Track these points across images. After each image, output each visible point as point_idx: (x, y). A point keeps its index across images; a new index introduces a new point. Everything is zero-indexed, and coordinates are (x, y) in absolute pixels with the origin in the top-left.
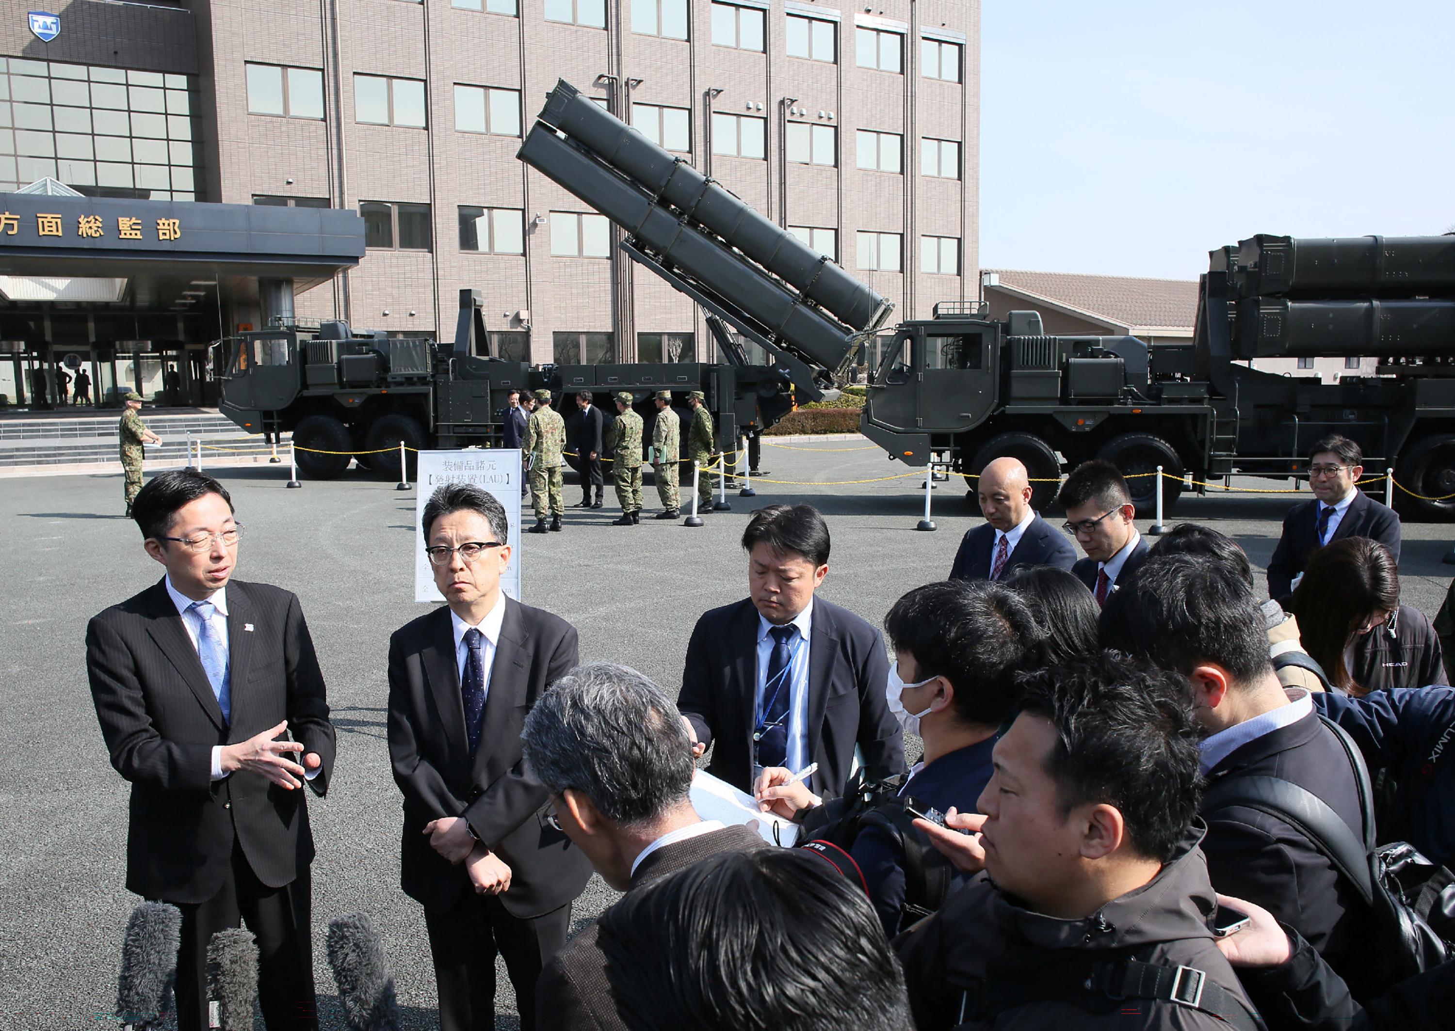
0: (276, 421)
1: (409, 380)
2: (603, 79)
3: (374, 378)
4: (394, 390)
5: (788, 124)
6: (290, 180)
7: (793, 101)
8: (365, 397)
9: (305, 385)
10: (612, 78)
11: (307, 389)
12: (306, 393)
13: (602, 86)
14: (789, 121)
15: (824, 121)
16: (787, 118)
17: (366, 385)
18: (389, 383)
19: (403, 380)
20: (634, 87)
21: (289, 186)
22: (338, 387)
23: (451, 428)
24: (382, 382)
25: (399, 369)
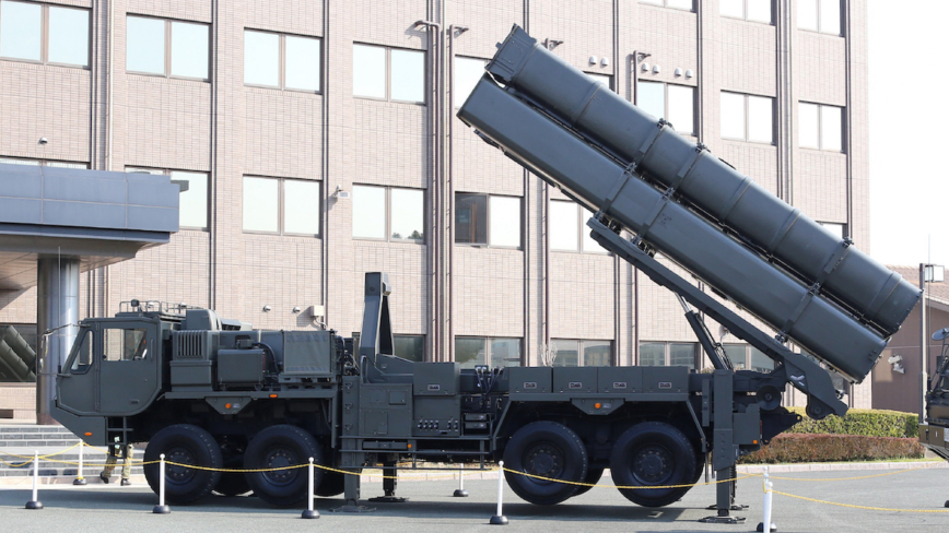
0: (125, 429)
1: (307, 382)
2: (420, 26)
3: (260, 379)
4: (285, 394)
5: (639, 84)
6: (44, 139)
7: (644, 56)
8: (246, 402)
9: (167, 386)
10: (432, 26)
11: (170, 390)
12: (168, 395)
13: (418, 34)
14: (640, 80)
15: (680, 80)
16: (638, 77)
17: (247, 386)
18: (280, 384)
19: (299, 381)
20: (456, 35)
21: (41, 146)
22: (211, 389)
23: (360, 442)
24: (270, 383)
25: (294, 367)
